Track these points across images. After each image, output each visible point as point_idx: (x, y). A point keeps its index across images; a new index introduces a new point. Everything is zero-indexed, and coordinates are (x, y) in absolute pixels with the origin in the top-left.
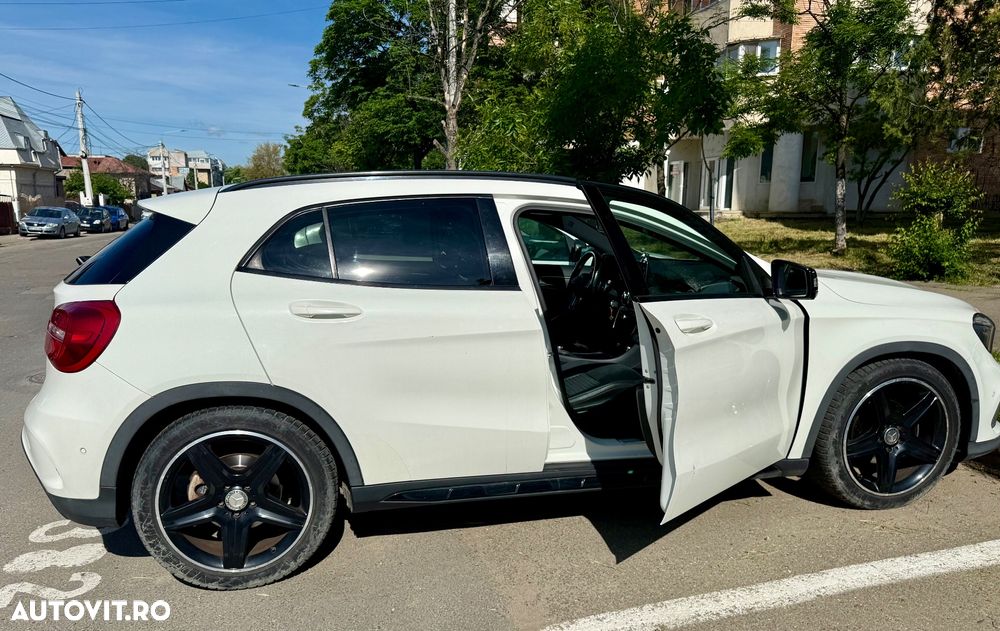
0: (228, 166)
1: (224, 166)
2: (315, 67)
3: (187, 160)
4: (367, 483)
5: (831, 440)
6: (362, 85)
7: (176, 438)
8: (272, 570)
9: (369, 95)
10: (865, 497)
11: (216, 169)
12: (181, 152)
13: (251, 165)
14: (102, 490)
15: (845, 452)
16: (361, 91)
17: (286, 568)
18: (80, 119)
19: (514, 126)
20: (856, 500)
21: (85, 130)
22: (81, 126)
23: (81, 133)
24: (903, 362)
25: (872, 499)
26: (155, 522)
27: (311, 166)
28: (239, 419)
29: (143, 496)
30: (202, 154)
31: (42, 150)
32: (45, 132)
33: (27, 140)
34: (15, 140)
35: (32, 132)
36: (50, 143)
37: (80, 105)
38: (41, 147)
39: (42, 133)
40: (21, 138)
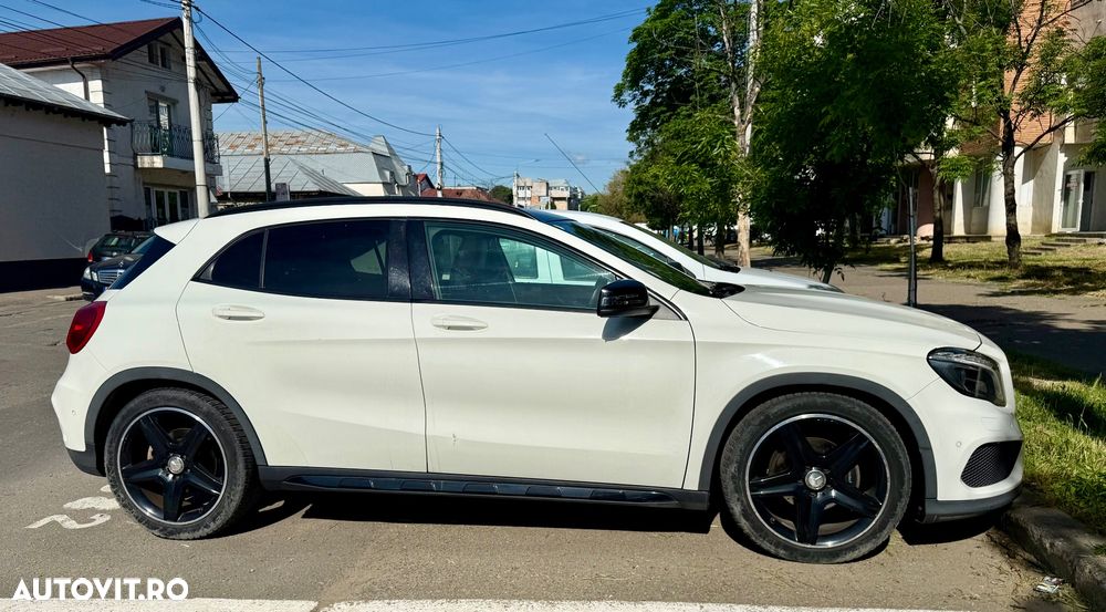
0: (587, 193)
1: (583, 193)
2: (619, 91)
3: (548, 188)
4: (269, 464)
5: (729, 475)
6: (666, 106)
7: (132, 410)
8: (196, 528)
9: (671, 115)
10: (778, 544)
11: (575, 196)
12: (542, 181)
13: (607, 192)
14: (87, 445)
15: (748, 489)
16: (663, 112)
17: (207, 527)
18: (438, 154)
19: (723, 143)
20: (766, 545)
21: (442, 164)
22: (438, 160)
23: (439, 167)
24: (820, 397)
25: (787, 547)
26: (117, 474)
27: (646, 191)
28: (174, 399)
29: (110, 453)
30: (561, 182)
31: (405, 184)
32: (409, 167)
33: (392, 174)
34: (382, 175)
35: (398, 167)
36: (413, 177)
37: (439, 141)
38: (404, 180)
39: (406, 168)
40: (388, 173)
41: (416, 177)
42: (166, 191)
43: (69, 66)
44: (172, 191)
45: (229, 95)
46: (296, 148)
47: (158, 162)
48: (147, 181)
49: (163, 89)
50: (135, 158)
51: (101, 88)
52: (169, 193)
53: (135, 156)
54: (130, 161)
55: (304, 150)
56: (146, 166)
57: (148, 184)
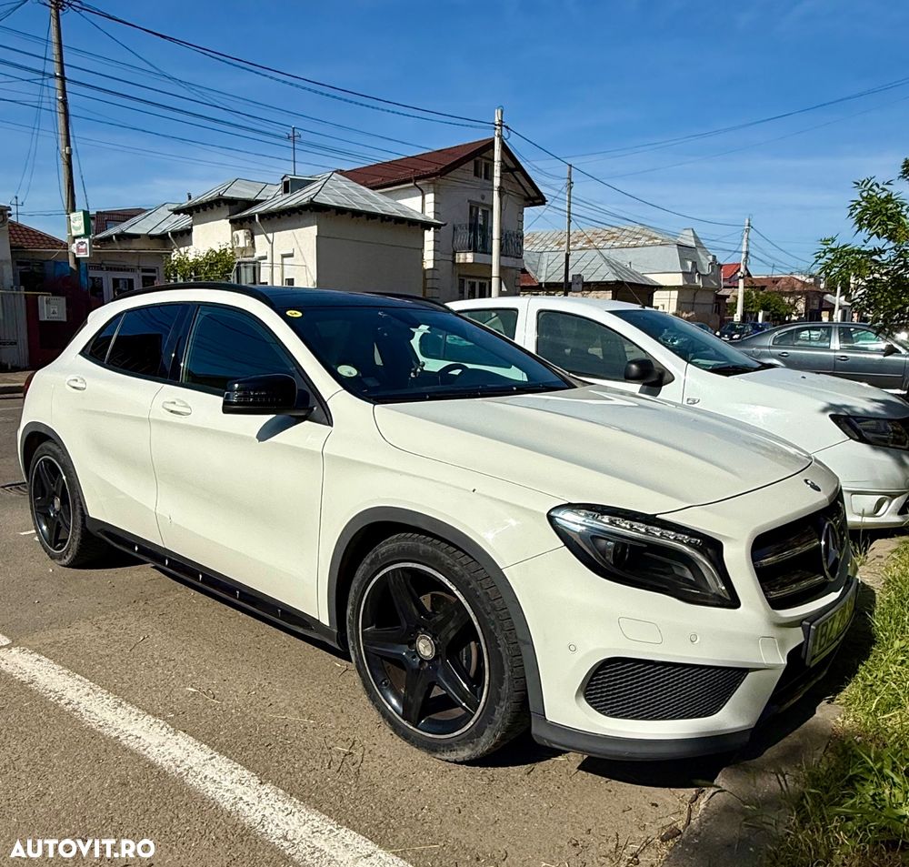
15: (361, 639)
18: (745, 243)
21: (747, 253)
22: (744, 249)
23: (744, 256)
31: (707, 273)
32: (714, 257)
33: (694, 264)
34: (683, 264)
35: (702, 257)
36: (716, 266)
37: (748, 231)
38: (707, 270)
39: (711, 258)
40: (690, 263)
41: (720, 266)
42: (477, 282)
43: (412, 184)
44: (482, 281)
45: (538, 199)
46: (610, 243)
47: (470, 258)
48: (462, 273)
49: (483, 198)
50: (454, 256)
51: (433, 200)
52: (480, 283)
53: (454, 253)
54: (450, 258)
55: (617, 244)
56: (461, 261)
57: (463, 276)
